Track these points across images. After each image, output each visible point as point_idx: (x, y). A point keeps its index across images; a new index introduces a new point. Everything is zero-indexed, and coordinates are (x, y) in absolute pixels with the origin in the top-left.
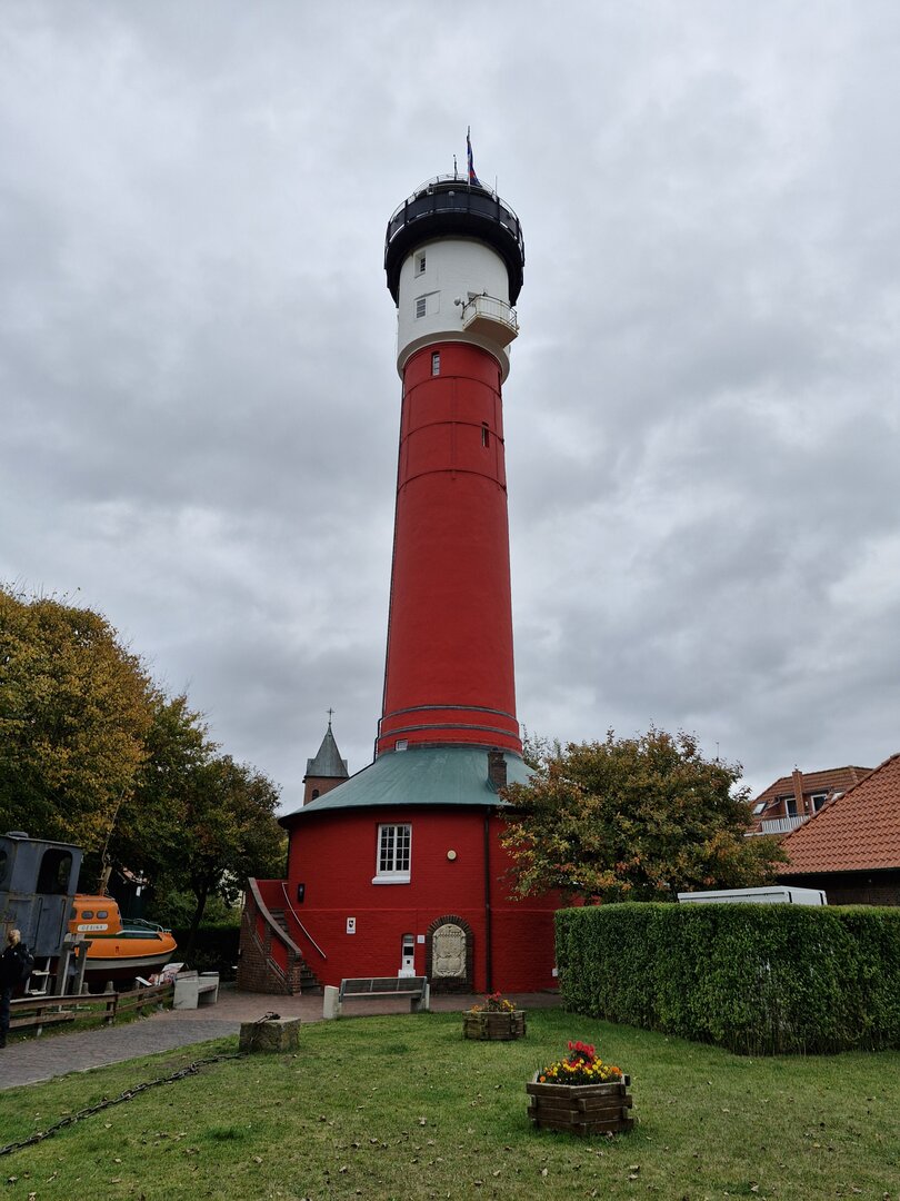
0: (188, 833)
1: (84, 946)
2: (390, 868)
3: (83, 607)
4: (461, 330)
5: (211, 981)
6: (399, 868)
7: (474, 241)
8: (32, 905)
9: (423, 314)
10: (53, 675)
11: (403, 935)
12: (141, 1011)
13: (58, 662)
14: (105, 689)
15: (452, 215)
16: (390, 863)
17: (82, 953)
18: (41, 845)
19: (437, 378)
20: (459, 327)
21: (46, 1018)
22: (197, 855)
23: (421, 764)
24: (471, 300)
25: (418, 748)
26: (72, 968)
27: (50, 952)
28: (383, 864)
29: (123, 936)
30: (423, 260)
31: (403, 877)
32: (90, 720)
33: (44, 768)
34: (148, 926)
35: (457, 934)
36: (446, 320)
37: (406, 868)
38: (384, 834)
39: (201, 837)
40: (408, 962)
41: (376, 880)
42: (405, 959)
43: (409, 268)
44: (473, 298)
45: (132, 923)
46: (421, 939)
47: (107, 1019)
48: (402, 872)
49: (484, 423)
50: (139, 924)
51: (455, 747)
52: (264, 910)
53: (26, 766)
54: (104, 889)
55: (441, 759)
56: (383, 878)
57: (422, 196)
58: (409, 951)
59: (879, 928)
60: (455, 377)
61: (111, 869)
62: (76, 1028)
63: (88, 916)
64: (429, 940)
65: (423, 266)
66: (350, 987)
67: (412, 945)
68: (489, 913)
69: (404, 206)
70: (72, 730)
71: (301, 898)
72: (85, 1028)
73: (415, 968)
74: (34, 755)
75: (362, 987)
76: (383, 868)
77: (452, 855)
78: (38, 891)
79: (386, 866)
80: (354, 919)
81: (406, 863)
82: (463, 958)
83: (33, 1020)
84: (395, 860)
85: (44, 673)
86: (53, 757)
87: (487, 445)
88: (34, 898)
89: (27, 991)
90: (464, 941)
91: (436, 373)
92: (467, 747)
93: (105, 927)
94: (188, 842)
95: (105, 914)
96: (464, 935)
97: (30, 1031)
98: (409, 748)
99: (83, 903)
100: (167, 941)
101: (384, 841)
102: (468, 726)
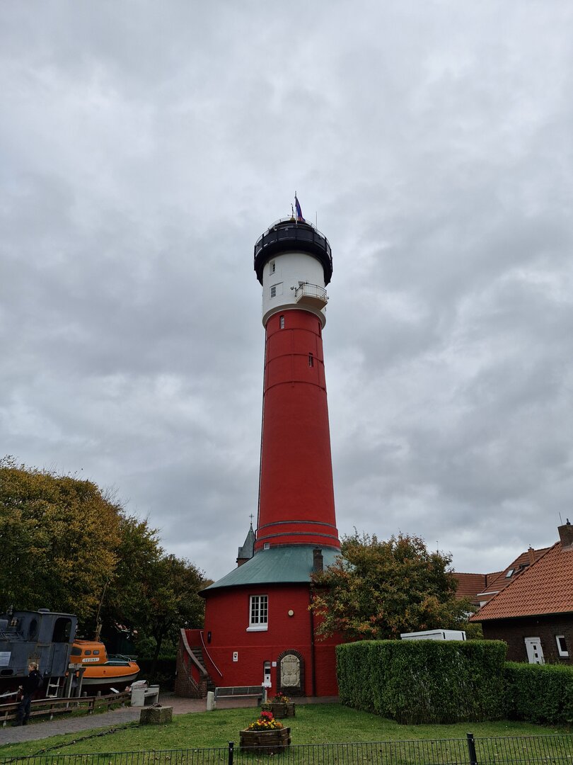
0: (147, 602)
1: (82, 671)
2: (257, 622)
3: (84, 479)
4: (295, 302)
5: (155, 690)
6: (262, 622)
7: (302, 253)
8: (50, 648)
9: (275, 295)
10: (65, 520)
11: (264, 663)
12: (110, 707)
13: (68, 513)
14: (93, 526)
15: (287, 241)
16: (257, 619)
17: (80, 675)
18: (54, 616)
19: (283, 330)
20: (294, 302)
21: (55, 710)
22: (152, 616)
23: (277, 557)
24: (301, 285)
25: (276, 547)
26: (74, 684)
27: (59, 674)
28: (253, 619)
29: (108, 665)
30: (274, 265)
31: (263, 627)
32: (84, 545)
33: (60, 572)
34: (123, 658)
35: (295, 661)
36: (287, 298)
37: (266, 622)
38: (253, 601)
39: (154, 604)
40: (268, 678)
41: (249, 629)
42: (266, 676)
43: (267, 270)
44: (302, 285)
45: (115, 657)
46: (274, 664)
47: (89, 711)
48: (264, 623)
49: (310, 354)
50: (118, 657)
51: (296, 546)
52: (188, 648)
53: (51, 572)
54: (98, 637)
55: (288, 554)
56: (253, 627)
57: (271, 231)
58: (268, 672)
59: (482, 653)
60: (292, 329)
61: (101, 625)
62: (71, 716)
63: (88, 653)
64: (279, 664)
65: (274, 268)
66: (221, 692)
67: (269, 668)
68: (314, 648)
69: (262, 238)
70: (75, 550)
71: (209, 641)
72: (76, 716)
73: (271, 681)
74: (56, 565)
75: (227, 692)
76: (253, 622)
77: (291, 613)
78: (53, 641)
79: (255, 621)
80: (237, 653)
81: (266, 618)
82: (298, 675)
83: (48, 711)
84: (259, 617)
85: (60, 520)
86: (65, 565)
87: (313, 366)
88: (51, 645)
89: (47, 696)
90: (298, 665)
91: (283, 327)
92: (303, 546)
93: (98, 659)
94: (146, 608)
95: (97, 652)
96: (298, 661)
97: (46, 717)
98: (271, 548)
99: (85, 646)
100: (134, 667)
101: (253, 605)
102: (305, 533)
